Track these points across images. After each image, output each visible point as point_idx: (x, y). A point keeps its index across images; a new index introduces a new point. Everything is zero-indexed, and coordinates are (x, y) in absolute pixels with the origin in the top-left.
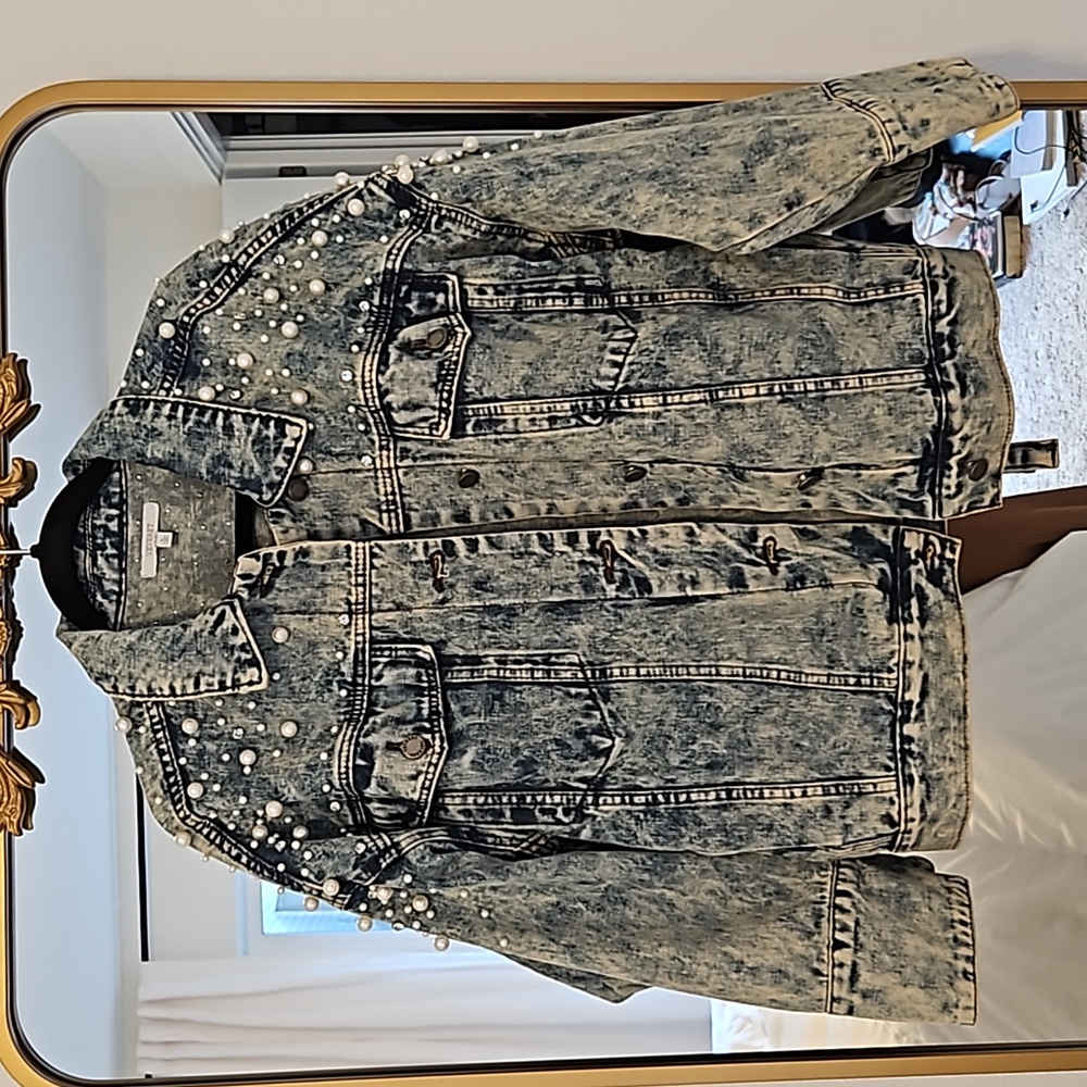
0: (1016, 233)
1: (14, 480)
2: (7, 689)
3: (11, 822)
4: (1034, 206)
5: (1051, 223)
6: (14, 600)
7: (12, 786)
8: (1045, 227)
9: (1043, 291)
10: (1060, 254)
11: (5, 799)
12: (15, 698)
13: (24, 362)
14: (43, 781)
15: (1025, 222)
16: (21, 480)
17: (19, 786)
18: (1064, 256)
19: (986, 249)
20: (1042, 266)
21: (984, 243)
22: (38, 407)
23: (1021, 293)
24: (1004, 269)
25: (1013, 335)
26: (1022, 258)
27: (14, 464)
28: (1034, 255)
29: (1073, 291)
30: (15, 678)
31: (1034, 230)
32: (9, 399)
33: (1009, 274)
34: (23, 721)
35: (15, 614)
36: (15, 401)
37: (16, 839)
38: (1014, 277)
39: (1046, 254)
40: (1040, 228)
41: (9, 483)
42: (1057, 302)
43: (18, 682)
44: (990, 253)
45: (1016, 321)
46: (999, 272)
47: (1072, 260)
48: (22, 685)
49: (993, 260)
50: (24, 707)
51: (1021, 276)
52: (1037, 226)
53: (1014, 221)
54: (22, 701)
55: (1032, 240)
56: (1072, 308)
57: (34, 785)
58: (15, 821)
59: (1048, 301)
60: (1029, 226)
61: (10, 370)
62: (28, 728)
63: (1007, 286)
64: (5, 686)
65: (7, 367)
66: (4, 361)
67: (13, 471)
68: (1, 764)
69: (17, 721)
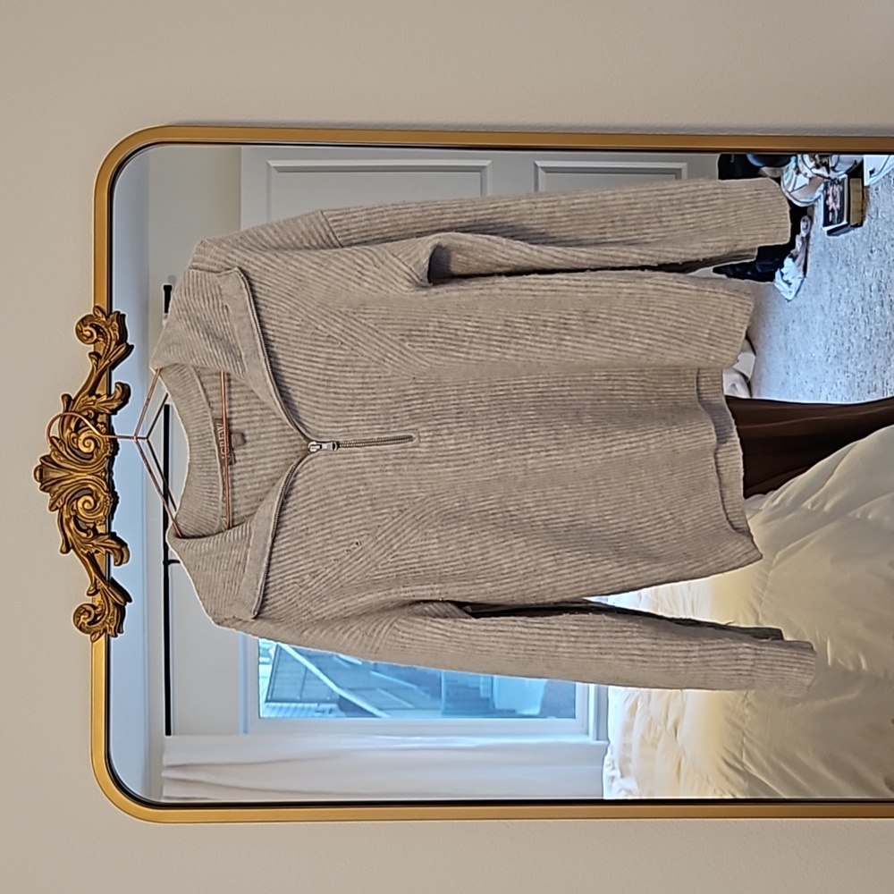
0: (858, 191)
1: (117, 397)
2: (109, 538)
3: (110, 628)
4: (872, 172)
5: (885, 186)
6: (114, 478)
7: (111, 604)
8: (880, 188)
9: (877, 239)
11: (107, 612)
12: (115, 545)
13: (124, 316)
14: (130, 601)
15: (866, 184)
16: (120, 398)
17: (115, 604)
19: (836, 203)
20: (877, 218)
21: (834, 198)
22: (132, 347)
23: (861, 239)
24: (848, 220)
25: (854, 271)
26: (863, 211)
27: (116, 387)
28: (871, 210)
30: (113, 530)
31: (872, 191)
32: (114, 343)
33: (852, 224)
34: (119, 560)
35: (114, 487)
36: (118, 344)
37: (112, 639)
38: (856, 226)
39: (880, 210)
40: (877, 189)
41: (113, 399)
42: (887, 247)
43: (115, 533)
44: (838, 206)
45: (857, 260)
46: (845, 222)
48: (118, 535)
49: (841, 211)
50: (120, 551)
51: (861, 225)
52: (874, 187)
53: (858, 182)
54: (118, 547)
55: (871, 198)
57: (125, 604)
58: (113, 627)
59: (880, 246)
60: (868, 187)
61: (115, 323)
62: (123, 565)
63: (852, 232)
64: (107, 537)
65: (113, 321)
66: (111, 316)
67: (115, 392)
68: (103, 589)
69: (116, 561)
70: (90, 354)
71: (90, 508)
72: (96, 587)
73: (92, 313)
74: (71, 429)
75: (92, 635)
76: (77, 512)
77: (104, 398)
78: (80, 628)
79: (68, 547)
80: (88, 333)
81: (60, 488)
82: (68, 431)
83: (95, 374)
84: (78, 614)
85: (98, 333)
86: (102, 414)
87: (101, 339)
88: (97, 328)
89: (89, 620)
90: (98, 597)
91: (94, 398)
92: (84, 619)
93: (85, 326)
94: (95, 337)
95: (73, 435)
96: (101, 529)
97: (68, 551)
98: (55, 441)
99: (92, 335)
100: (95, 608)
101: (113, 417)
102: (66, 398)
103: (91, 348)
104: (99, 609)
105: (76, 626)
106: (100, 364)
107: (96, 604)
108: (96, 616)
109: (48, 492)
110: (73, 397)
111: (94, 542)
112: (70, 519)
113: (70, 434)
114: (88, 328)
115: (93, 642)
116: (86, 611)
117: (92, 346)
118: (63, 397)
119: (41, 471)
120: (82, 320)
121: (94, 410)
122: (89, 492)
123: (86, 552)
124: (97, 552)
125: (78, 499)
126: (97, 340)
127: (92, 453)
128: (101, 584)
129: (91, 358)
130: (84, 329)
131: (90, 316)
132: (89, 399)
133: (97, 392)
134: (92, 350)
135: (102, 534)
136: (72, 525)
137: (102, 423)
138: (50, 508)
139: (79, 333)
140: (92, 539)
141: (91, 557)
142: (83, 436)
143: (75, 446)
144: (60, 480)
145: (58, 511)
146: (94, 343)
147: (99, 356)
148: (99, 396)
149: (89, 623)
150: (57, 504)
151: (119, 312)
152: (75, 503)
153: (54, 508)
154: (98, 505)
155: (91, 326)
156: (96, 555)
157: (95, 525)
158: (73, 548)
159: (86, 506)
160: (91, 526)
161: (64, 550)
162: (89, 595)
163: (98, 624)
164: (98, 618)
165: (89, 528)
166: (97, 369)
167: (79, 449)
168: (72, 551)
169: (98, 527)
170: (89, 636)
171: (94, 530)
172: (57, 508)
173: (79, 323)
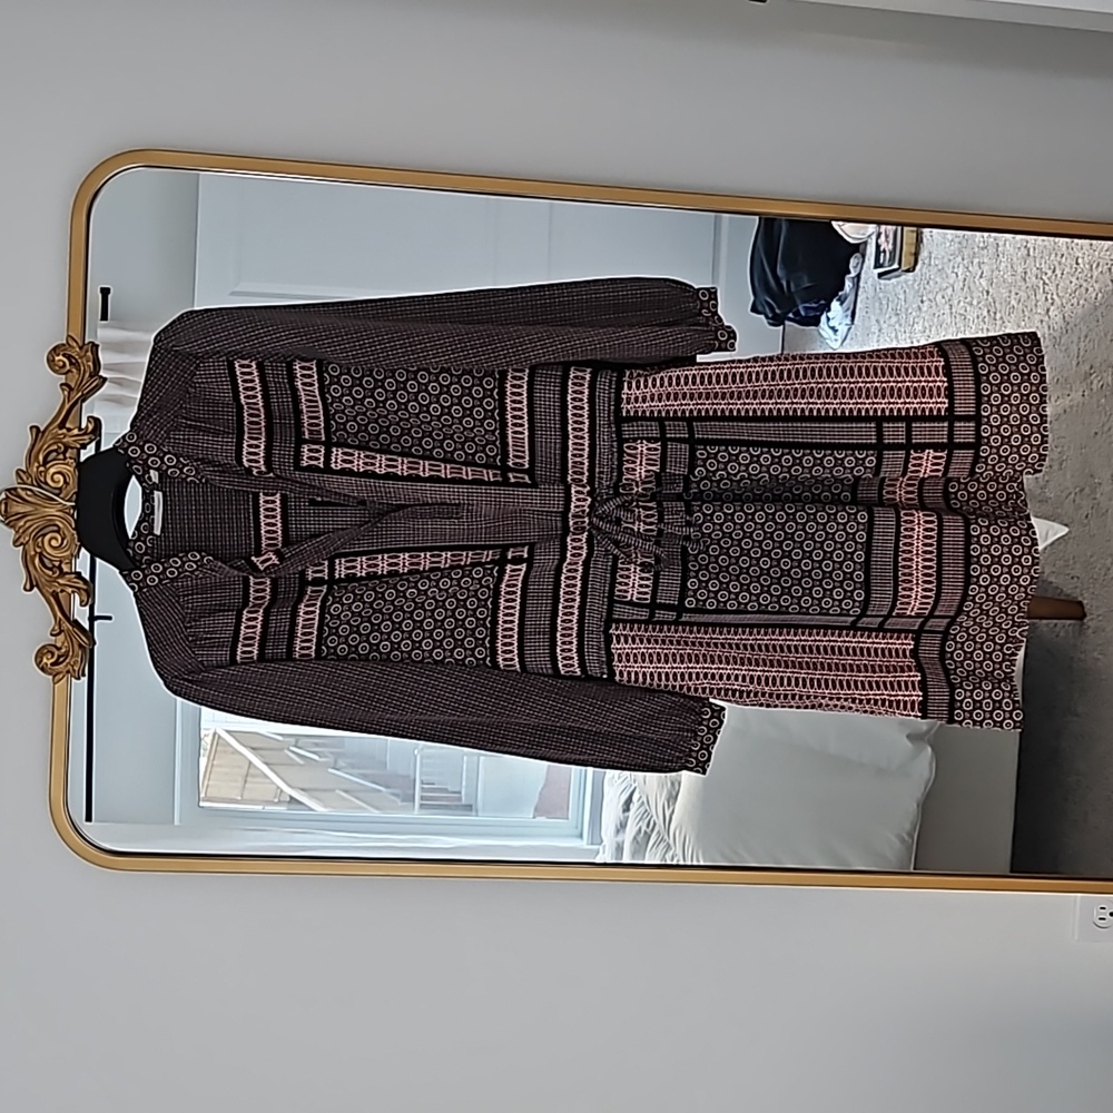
1: (89, 431)
2: (75, 578)
3: (74, 670)
7: (76, 645)
9: (927, 287)
10: (943, 258)
11: (71, 654)
12: (81, 584)
13: (98, 346)
16: (92, 432)
17: (80, 646)
18: (946, 260)
19: (888, 242)
20: (930, 265)
21: (887, 237)
22: (105, 379)
23: (913, 285)
24: (900, 264)
25: (903, 321)
26: (916, 255)
27: (88, 421)
28: (924, 254)
29: (949, 291)
30: (78, 570)
32: (87, 375)
33: (903, 268)
34: (86, 601)
36: (91, 376)
38: (908, 271)
39: (933, 256)
41: (83, 433)
42: (937, 299)
43: (80, 573)
44: (890, 247)
45: (907, 310)
46: (896, 266)
47: (952, 263)
49: (893, 252)
50: (86, 591)
51: (913, 270)
54: (85, 587)
55: (925, 240)
56: (947, 307)
58: (76, 669)
59: (931, 296)
61: (89, 353)
63: (903, 277)
64: (73, 576)
65: (87, 351)
66: (85, 347)
67: (87, 427)
68: (68, 629)
69: (81, 602)
70: (62, 385)
71: (57, 545)
72: (60, 628)
73: (64, 342)
74: (39, 462)
75: (54, 676)
76: (43, 547)
77: (76, 432)
78: (42, 669)
79: (32, 584)
80: (61, 364)
81: (25, 523)
82: (36, 464)
83: (67, 406)
84: (39, 655)
85: (71, 363)
86: (72, 448)
87: (74, 370)
88: (69, 357)
89: (53, 660)
90: (62, 637)
91: (64, 431)
92: (47, 661)
93: (58, 355)
94: (68, 367)
95: (42, 469)
96: (65, 568)
97: (31, 589)
98: (22, 474)
99: (64, 365)
100: (59, 649)
101: (82, 451)
102: (34, 430)
103: (62, 379)
104: (63, 650)
105: (38, 665)
106: (72, 396)
107: (59, 645)
108: (59, 657)
109: (12, 527)
110: (42, 429)
111: (61, 581)
112: (35, 556)
113: (38, 468)
114: (61, 357)
115: (54, 684)
116: (49, 651)
117: (64, 376)
118: (31, 428)
119: (6, 504)
120: (54, 349)
121: (63, 444)
122: (56, 528)
123: (51, 591)
124: (62, 591)
125: (44, 535)
126: (69, 371)
127: (60, 489)
128: (66, 625)
129: (63, 390)
130: (57, 358)
131: (63, 345)
132: (60, 432)
133: (68, 425)
134: (64, 381)
135: (67, 573)
136: (37, 561)
137: (71, 458)
138: (15, 542)
139: (51, 362)
140: (58, 577)
141: (55, 596)
142: (52, 470)
143: (42, 479)
144: (25, 515)
145: (21, 548)
146: (66, 373)
147: (71, 389)
148: (69, 430)
149: (52, 664)
150: (22, 540)
151: (93, 343)
152: (40, 540)
153: (18, 543)
154: (65, 542)
155: (64, 355)
156: (60, 595)
157: (61, 562)
158: (37, 586)
159: (54, 543)
160: (57, 564)
161: (28, 587)
162: (52, 635)
163: (61, 666)
164: (61, 659)
165: (54, 566)
166: (69, 401)
167: (46, 483)
168: (35, 589)
169: (63, 566)
170: (51, 677)
171: (60, 568)
172: (22, 544)
173: (50, 352)
